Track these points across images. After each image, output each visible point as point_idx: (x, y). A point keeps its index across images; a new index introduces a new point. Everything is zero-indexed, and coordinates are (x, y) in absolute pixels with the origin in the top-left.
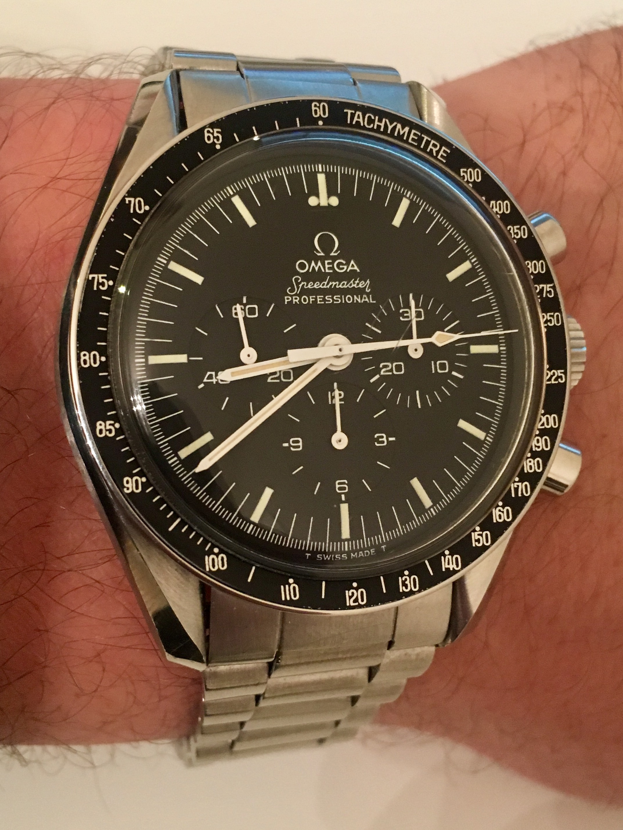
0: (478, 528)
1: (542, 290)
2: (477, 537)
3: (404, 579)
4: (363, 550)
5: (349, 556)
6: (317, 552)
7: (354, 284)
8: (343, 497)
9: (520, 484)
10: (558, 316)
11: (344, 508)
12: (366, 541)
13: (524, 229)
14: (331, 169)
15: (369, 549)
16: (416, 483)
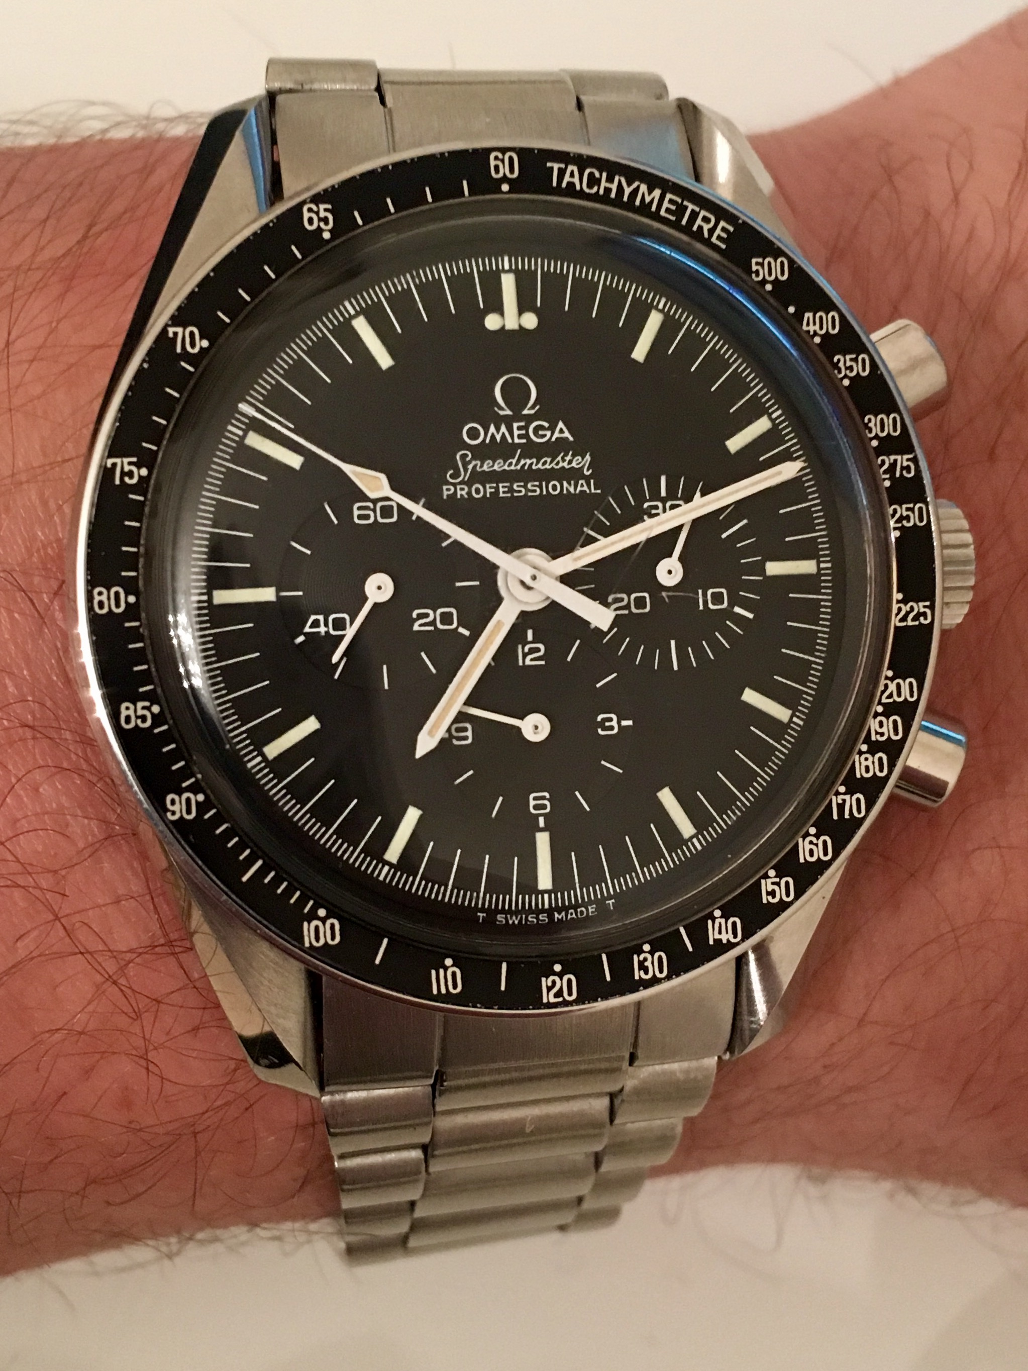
0: (772, 873)
2: (770, 888)
3: (642, 957)
8: (541, 822)
9: (847, 797)
13: (864, 360)
14: (524, 264)
16: (666, 797)
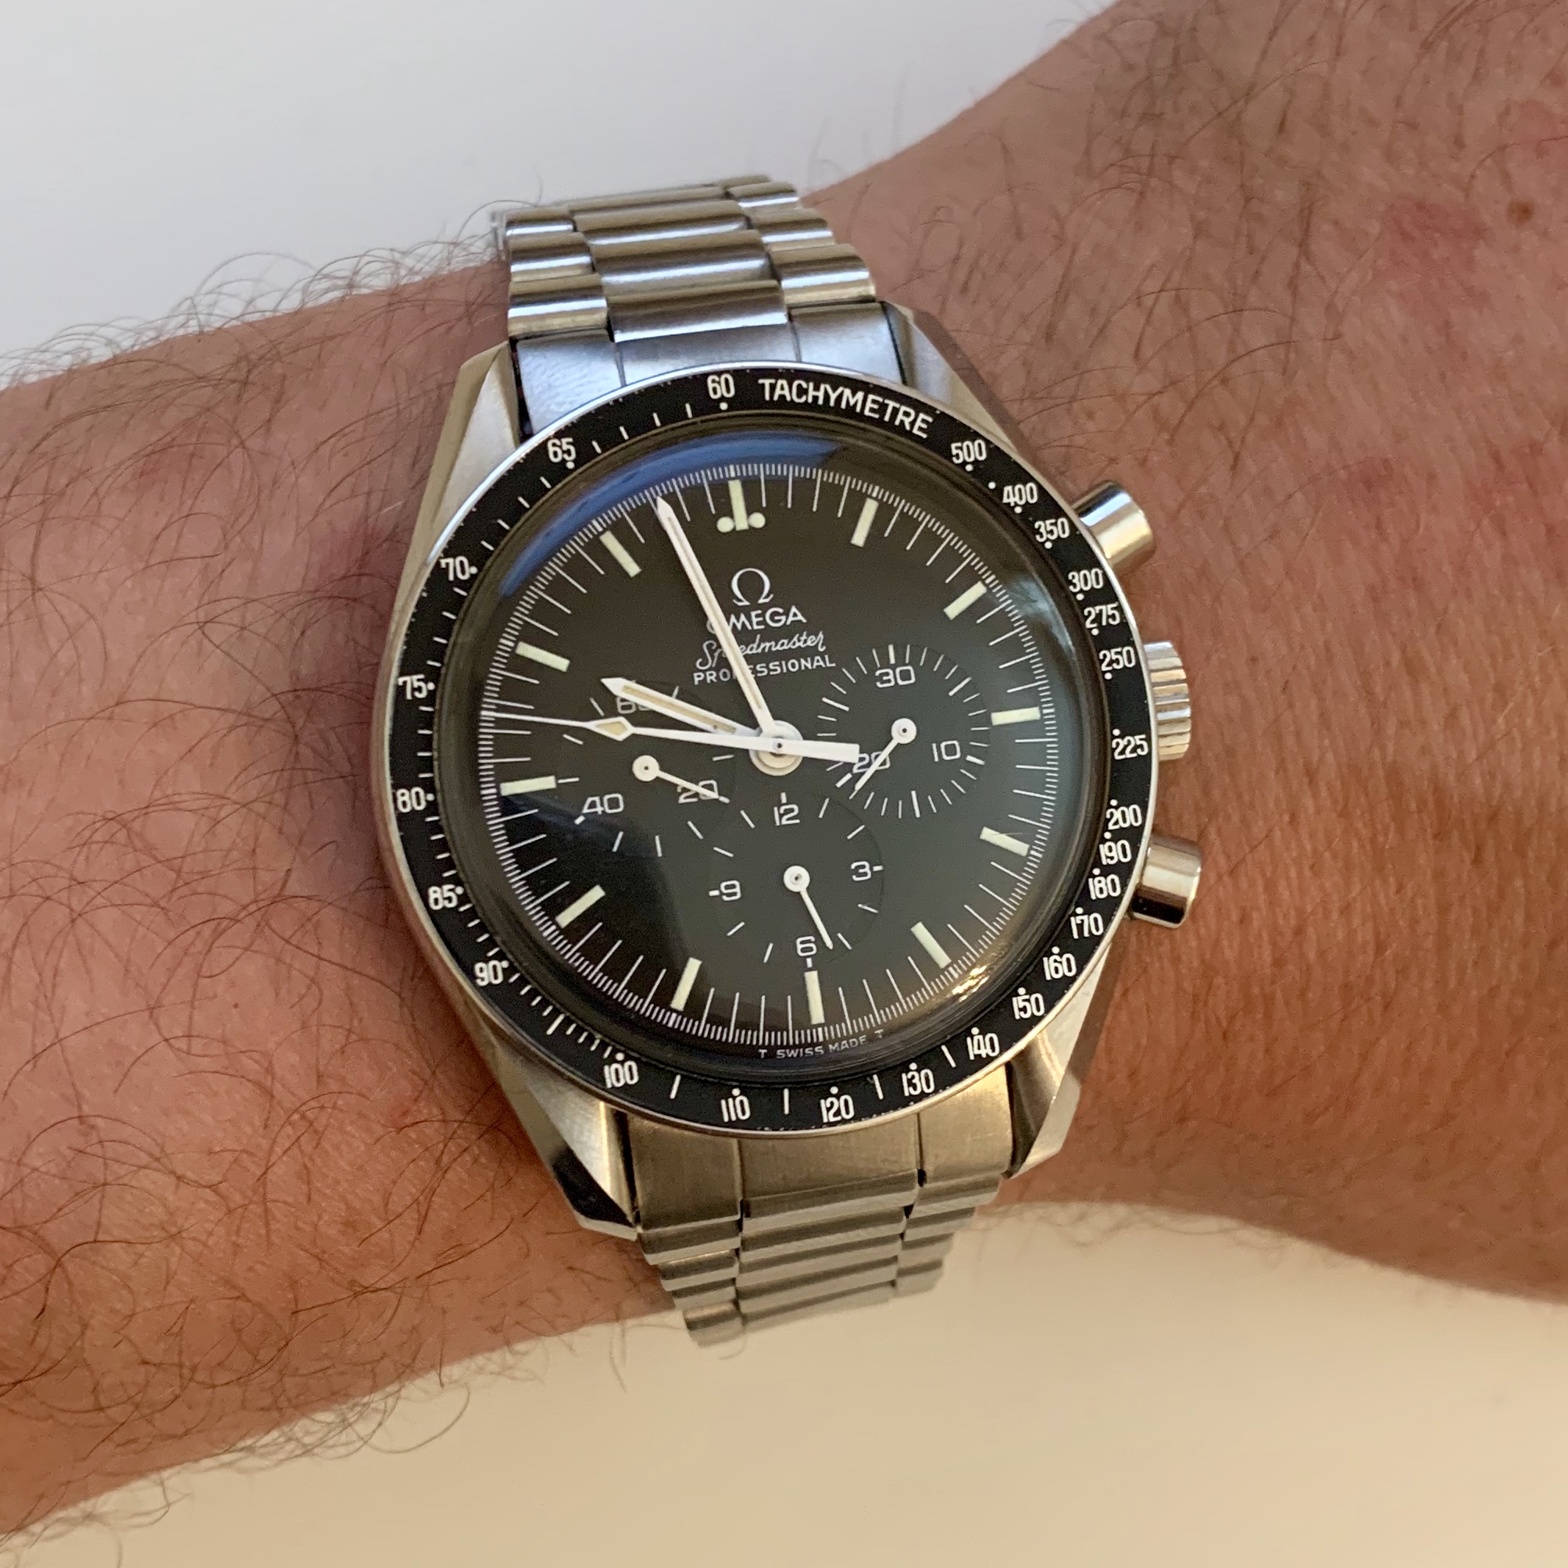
1: (1099, 615)
4: (848, 1038)
5: (826, 1049)
6: (777, 1047)
7: (798, 643)
10: (1128, 652)
11: (812, 979)
12: (848, 1025)
15: (856, 1036)
